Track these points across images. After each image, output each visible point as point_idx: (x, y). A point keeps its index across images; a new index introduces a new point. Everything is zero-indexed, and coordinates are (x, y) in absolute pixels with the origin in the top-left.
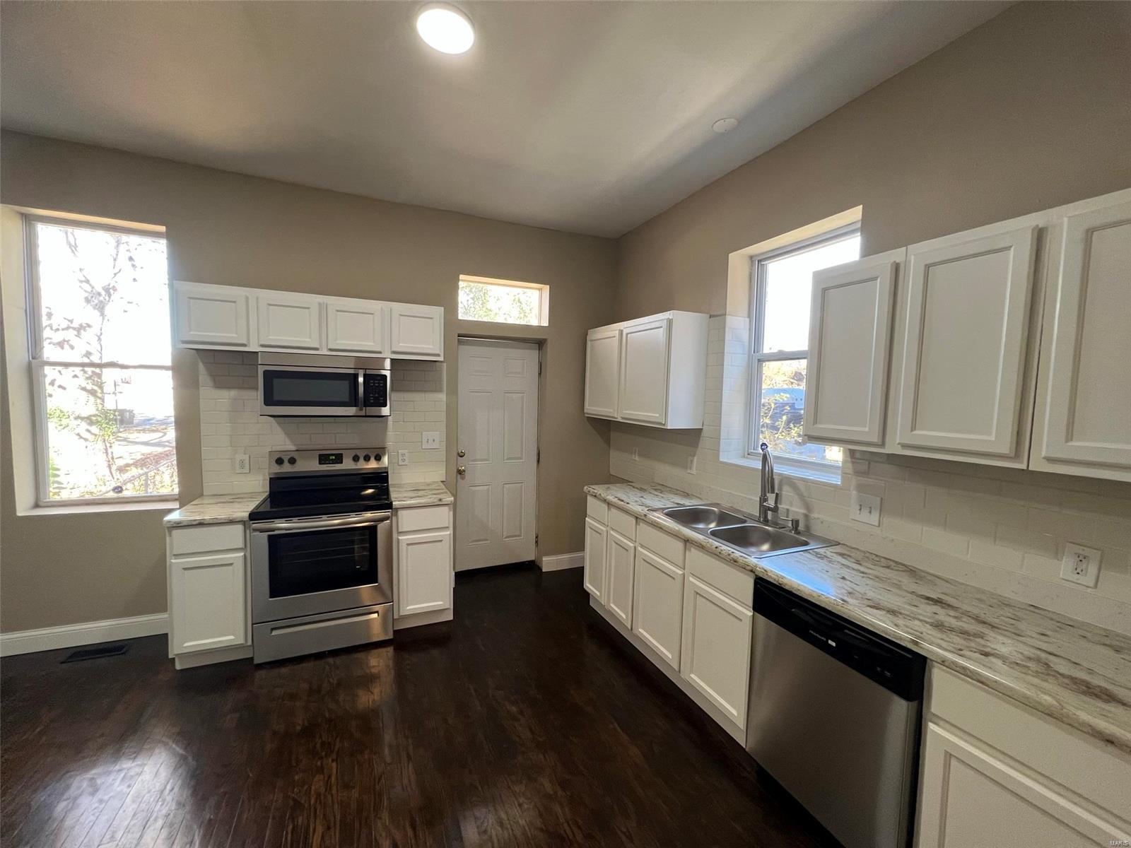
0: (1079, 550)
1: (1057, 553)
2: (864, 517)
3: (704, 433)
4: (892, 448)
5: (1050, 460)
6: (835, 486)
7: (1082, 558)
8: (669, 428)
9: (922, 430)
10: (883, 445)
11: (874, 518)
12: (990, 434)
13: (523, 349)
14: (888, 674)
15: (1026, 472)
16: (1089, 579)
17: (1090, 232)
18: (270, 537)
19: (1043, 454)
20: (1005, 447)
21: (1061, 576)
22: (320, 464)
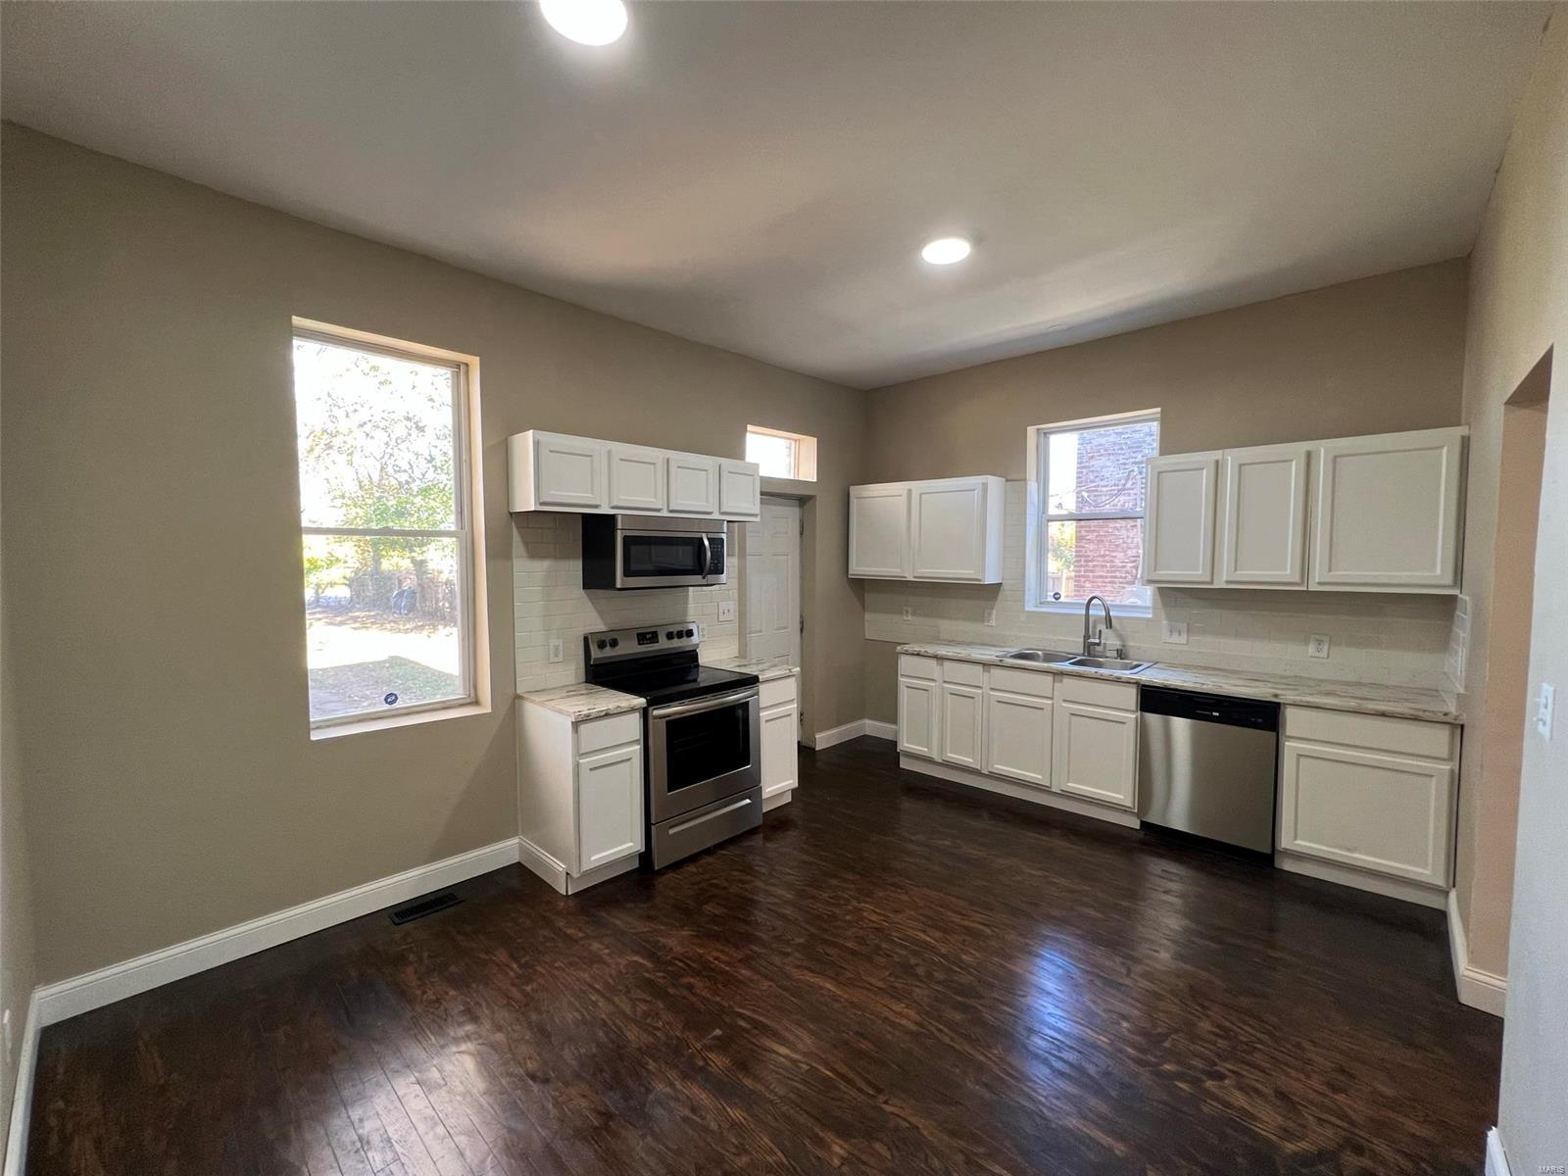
0: (1317, 637)
1: (1306, 642)
2: (1175, 638)
3: (1004, 587)
4: (1219, 584)
5: (1320, 583)
6: (1148, 620)
7: (1320, 642)
8: (986, 583)
9: (1241, 570)
10: (1212, 583)
11: (1183, 639)
12: (1286, 570)
13: (785, 506)
14: (1260, 720)
15: (1308, 592)
16: (1324, 654)
17: (1335, 457)
18: (668, 722)
19: (1317, 580)
20: (1297, 579)
21: (1310, 654)
22: (640, 644)
